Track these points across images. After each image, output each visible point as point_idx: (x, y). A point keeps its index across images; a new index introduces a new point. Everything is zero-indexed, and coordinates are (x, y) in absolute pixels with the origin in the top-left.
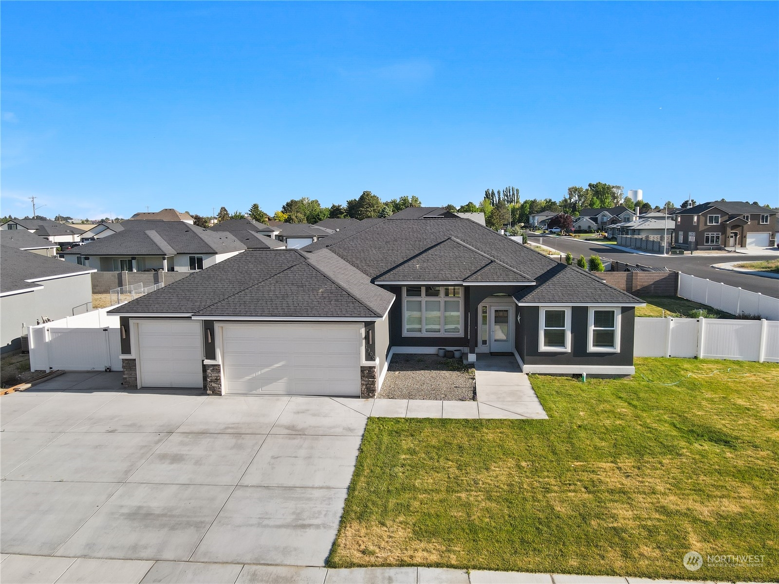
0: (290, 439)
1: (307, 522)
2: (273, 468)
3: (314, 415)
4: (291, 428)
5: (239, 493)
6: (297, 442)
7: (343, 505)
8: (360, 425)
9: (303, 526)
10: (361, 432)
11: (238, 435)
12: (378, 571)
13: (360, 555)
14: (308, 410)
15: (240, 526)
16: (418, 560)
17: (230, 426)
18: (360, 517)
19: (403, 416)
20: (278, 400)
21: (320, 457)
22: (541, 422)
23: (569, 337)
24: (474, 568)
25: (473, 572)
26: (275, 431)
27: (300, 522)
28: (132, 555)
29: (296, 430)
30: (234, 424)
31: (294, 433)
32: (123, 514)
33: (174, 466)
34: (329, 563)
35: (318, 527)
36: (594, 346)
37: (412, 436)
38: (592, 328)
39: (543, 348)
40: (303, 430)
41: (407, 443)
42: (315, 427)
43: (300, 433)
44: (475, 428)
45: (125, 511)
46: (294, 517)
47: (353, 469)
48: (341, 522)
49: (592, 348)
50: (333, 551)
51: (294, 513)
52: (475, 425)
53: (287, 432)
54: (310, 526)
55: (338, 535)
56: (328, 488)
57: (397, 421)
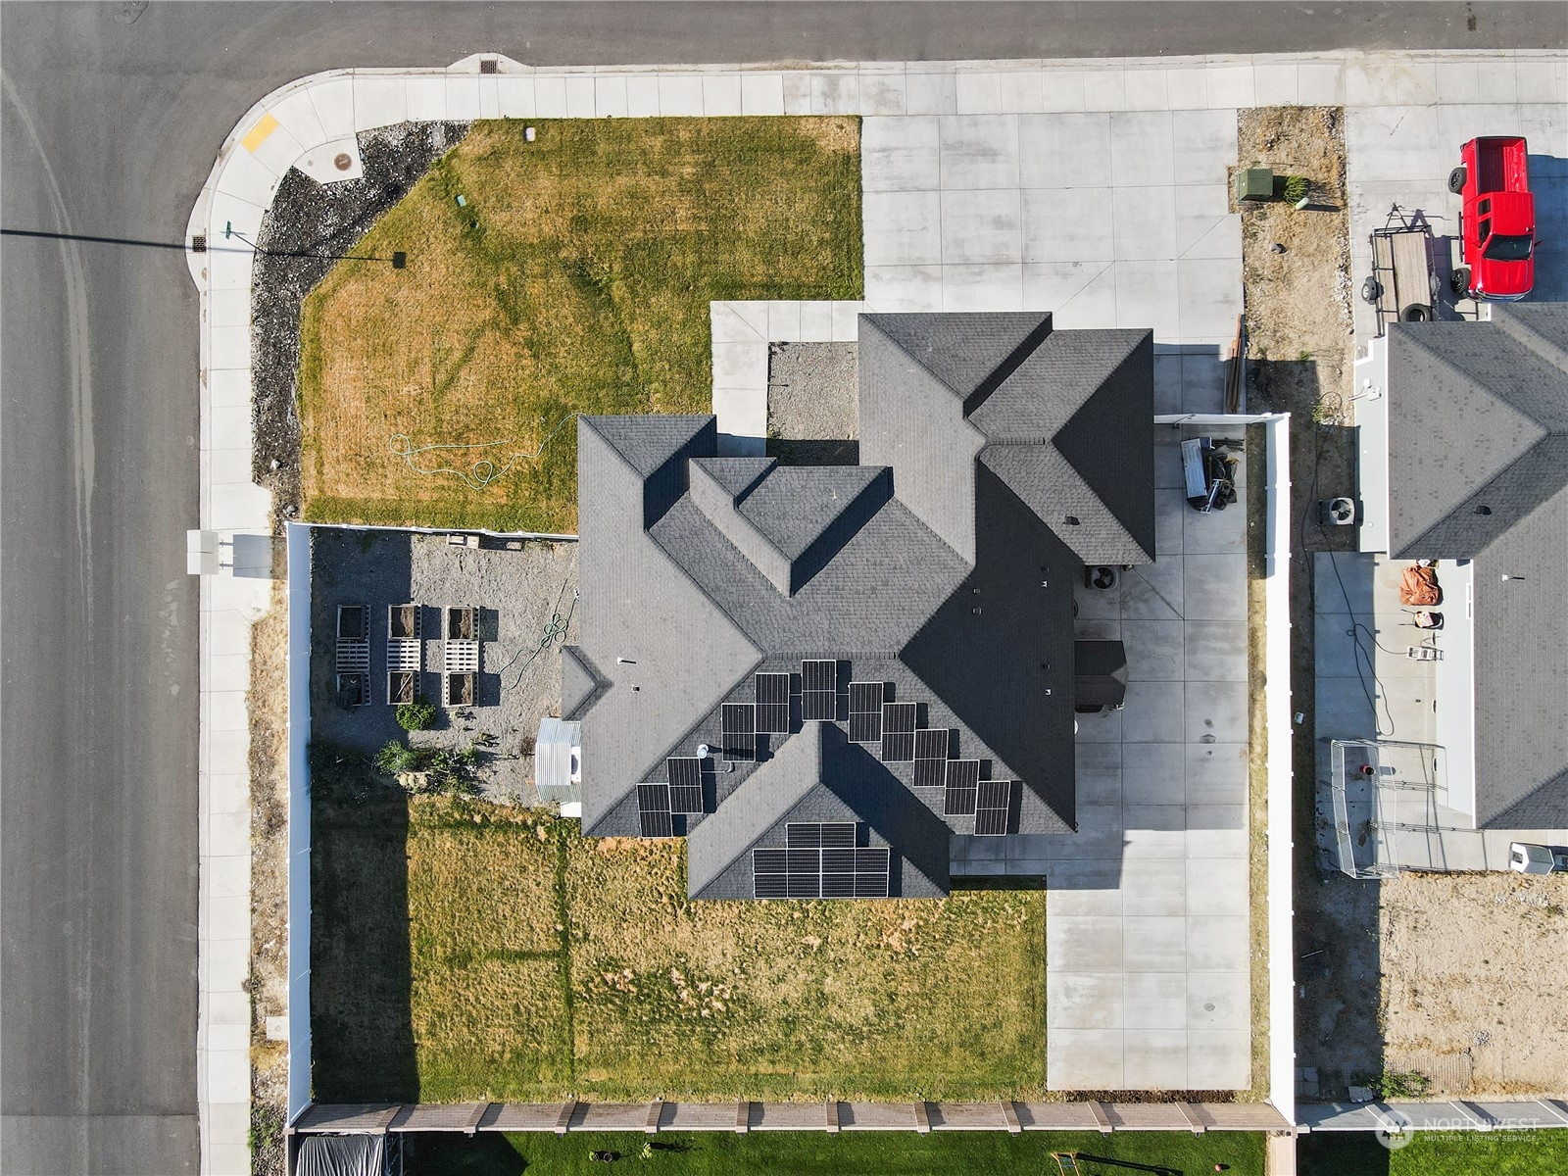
1: (881, 154)
2: (922, 215)
4: (927, 277)
5: (935, 182)
7: (862, 172)
8: (869, 287)
9: (883, 150)
10: (866, 272)
11: (967, 263)
12: (832, 113)
13: (844, 125)
15: (922, 147)
16: (811, 120)
17: (978, 278)
19: (835, 304)
21: (891, 231)
24: (781, 117)
25: (783, 114)
26: (937, 270)
27: (886, 154)
28: (974, 119)
29: (922, 273)
30: (978, 282)
31: (922, 268)
32: (1001, 154)
33: (995, 210)
34: (860, 120)
35: (874, 151)
37: (824, 268)
40: (915, 274)
42: (907, 280)
43: (916, 268)
45: (1001, 158)
46: (891, 159)
47: (864, 218)
48: (860, 155)
50: (860, 129)
51: (892, 162)
52: (771, 290)
53: (929, 270)
55: (860, 143)
57: (840, 296)
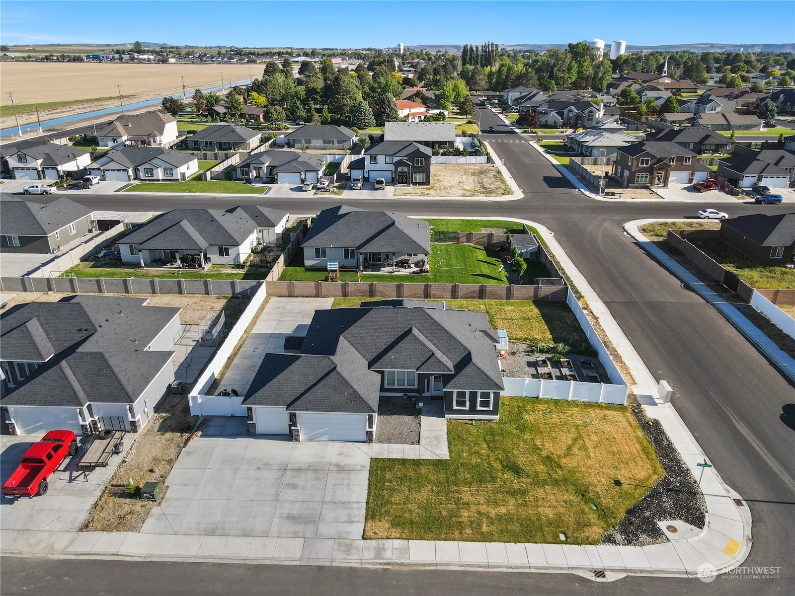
0: (339, 473)
1: (353, 520)
2: (335, 492)
3: (346, 456)
4: (337, 465)
5: (325, 506)
6: (341, 475)
7: (365, 512)
8: (367, 463)
9: (352, 522)
10: (368, 469)
11: (315, 471)
12: (380, 540)
13: (373, 534)
14: (343, 453)
15: (329, 522)
16: (393, 537)
17: (311, 464)
18: (373, 517)
19: (386, 457)
20: (328, 445)
21: (353, 485)
22: (445, 461)
23: (468, 403)
24: (411, 539)
25: (410, 540)
26: (332, 468)
27: (351, 520)
28: (295, 535)
29: (340, 468)
30: (311, 463)
31: (339, 469)
32: (284, 517)
33: (294, 491)
34: (363, 538)
35: (357, 522)
36: (480, 406)
37: (390, 471)
38: (479, 399)
39: (455, 407)
40: (343, 467)
41: (388, 475)
42: (348, 465)
43: (342, 469)
44: (417, 466)
45: (284, 515)
46: (348, 517)
47: (367, 491)
48: (365, 520)
49: (479, 408)
50: (364, 533)
51: (347, 516)
52: (417, 463)
53: (336, 468)
54: (354, 521)
55: (365, 526)
56: (358, 502)
57: (383, 460)
